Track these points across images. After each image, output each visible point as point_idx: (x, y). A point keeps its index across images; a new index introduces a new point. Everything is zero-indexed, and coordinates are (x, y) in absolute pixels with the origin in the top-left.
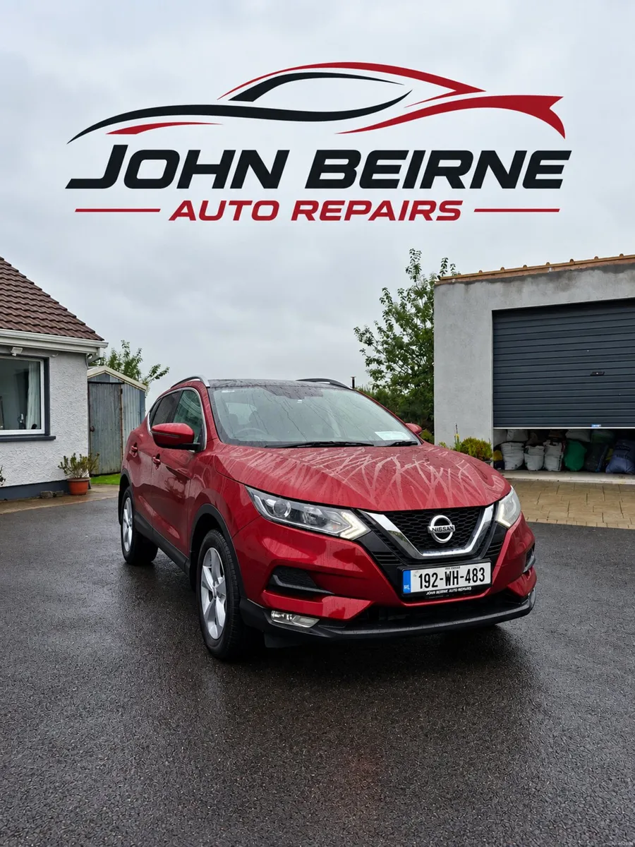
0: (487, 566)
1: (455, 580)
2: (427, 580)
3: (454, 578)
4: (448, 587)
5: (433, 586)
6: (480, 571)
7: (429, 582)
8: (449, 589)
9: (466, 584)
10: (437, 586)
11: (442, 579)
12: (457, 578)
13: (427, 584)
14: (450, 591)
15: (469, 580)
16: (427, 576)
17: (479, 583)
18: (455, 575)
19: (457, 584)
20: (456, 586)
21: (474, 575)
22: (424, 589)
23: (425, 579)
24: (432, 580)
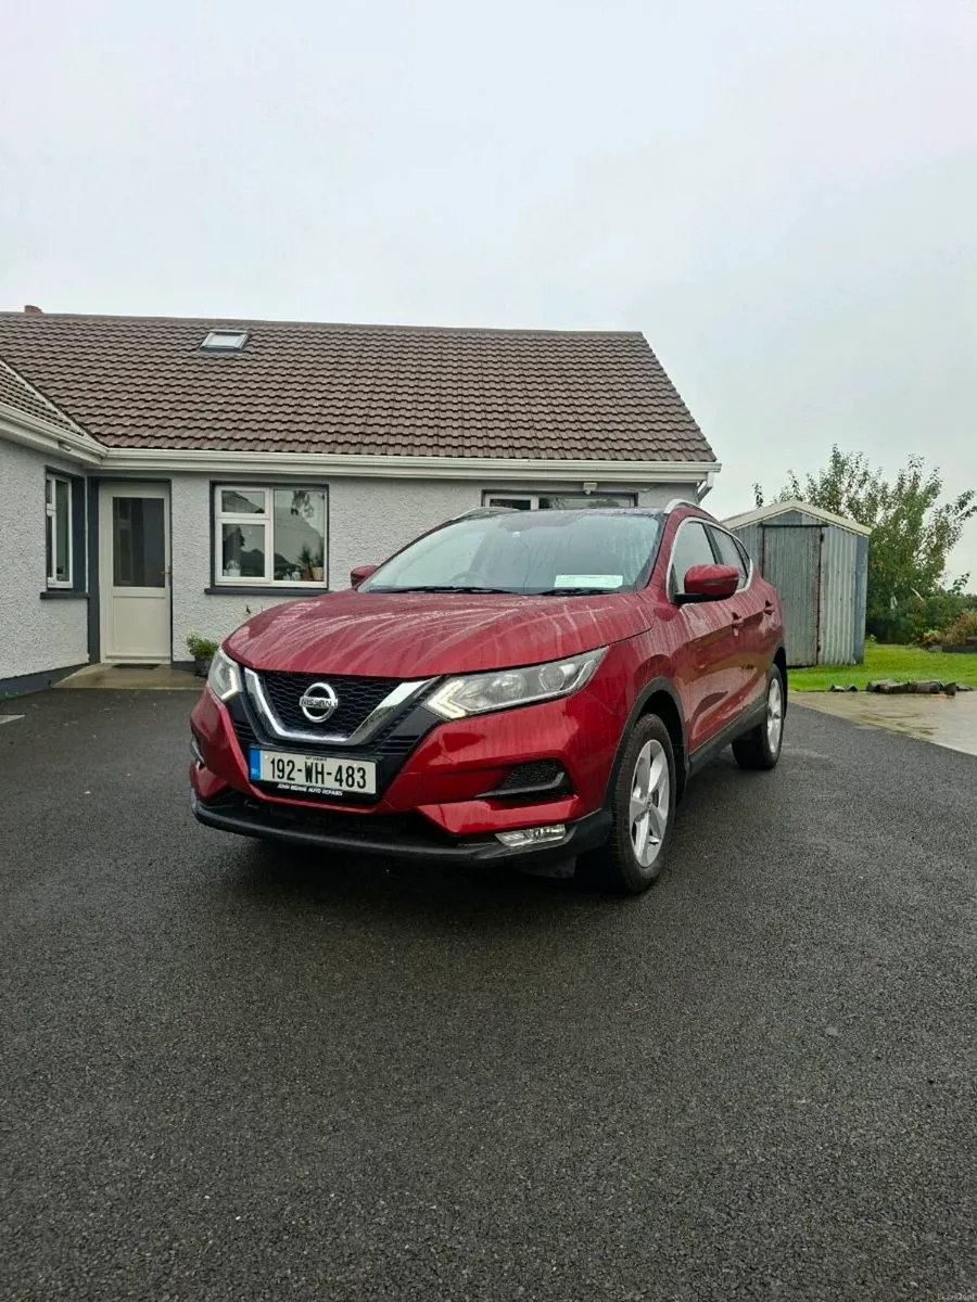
0: (370, 768)
1: (320, 776)
2: (281, 768)
3: (317, 773)
4: (309, 784)
5: (289, 778)
6: (359, 771)
7: (283, 771)
8: (308, 788)
9: (337, 785)
10: (293, 779)
11: (300, 770)
12: (322, 773)
13: (281, 774)
14: (311, 790)
15: (341, 781)
16: (281, 764)
17: (355, 789)
18: (320, 770)
19: (323, 782)
20: (320, 785)
21: (349, 776)
22: (277, 780)
23: (278, 766)
24: (287, 769)
